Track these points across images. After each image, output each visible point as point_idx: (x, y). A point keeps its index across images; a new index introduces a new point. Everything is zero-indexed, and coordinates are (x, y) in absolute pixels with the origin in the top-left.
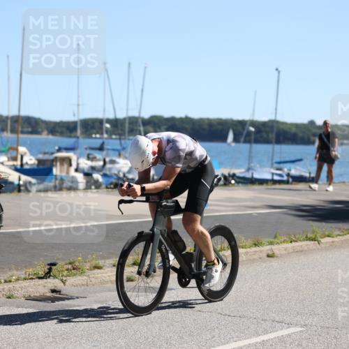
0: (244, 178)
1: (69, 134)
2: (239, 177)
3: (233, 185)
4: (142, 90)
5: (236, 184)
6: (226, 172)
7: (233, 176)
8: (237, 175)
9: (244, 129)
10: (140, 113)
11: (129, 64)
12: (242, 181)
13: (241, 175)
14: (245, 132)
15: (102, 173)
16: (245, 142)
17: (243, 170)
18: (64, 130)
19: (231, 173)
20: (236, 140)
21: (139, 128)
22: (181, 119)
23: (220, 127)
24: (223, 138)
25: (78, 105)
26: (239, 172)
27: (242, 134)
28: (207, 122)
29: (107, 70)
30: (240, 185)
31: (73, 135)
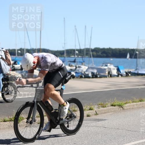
0: (134, 73)
1: (61, 56)
2: (132, 73)
3: (130, 76)
4: (91, 37)
5: (131, 76)
6: (127, 71)
7: (130, 72)
8: (132, 72)
9: (134, 53)
10: (90, 46)
11: (86, 26)
12: (134, 74)
13: (133, 72)
14: (134, 54)
15: (75, 72)
16: (135, 58)
17: (134, 70)
18: (59, 54)
19: (129, 71)
20: (131, 57)
21: (90, 53)
22: (107, 49)
23: (124, 52)
24: (125, 57)
25: (65, 44)
26: (132, 70)
27: (133, 55)
28: (118, 50)
29: (76, 29)
30: (133, 76)
31: (63, 56)
